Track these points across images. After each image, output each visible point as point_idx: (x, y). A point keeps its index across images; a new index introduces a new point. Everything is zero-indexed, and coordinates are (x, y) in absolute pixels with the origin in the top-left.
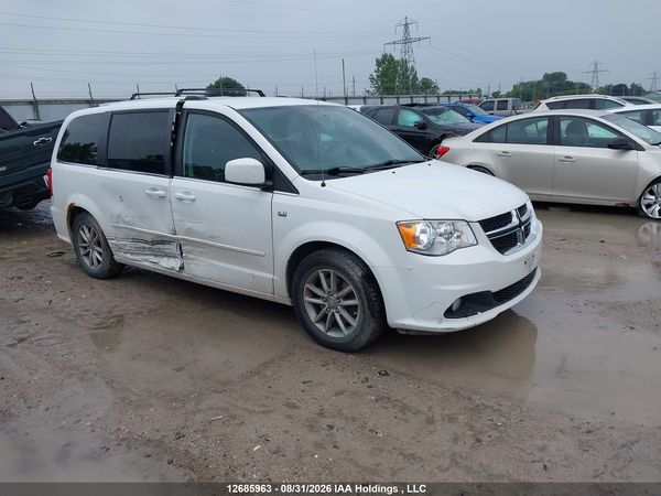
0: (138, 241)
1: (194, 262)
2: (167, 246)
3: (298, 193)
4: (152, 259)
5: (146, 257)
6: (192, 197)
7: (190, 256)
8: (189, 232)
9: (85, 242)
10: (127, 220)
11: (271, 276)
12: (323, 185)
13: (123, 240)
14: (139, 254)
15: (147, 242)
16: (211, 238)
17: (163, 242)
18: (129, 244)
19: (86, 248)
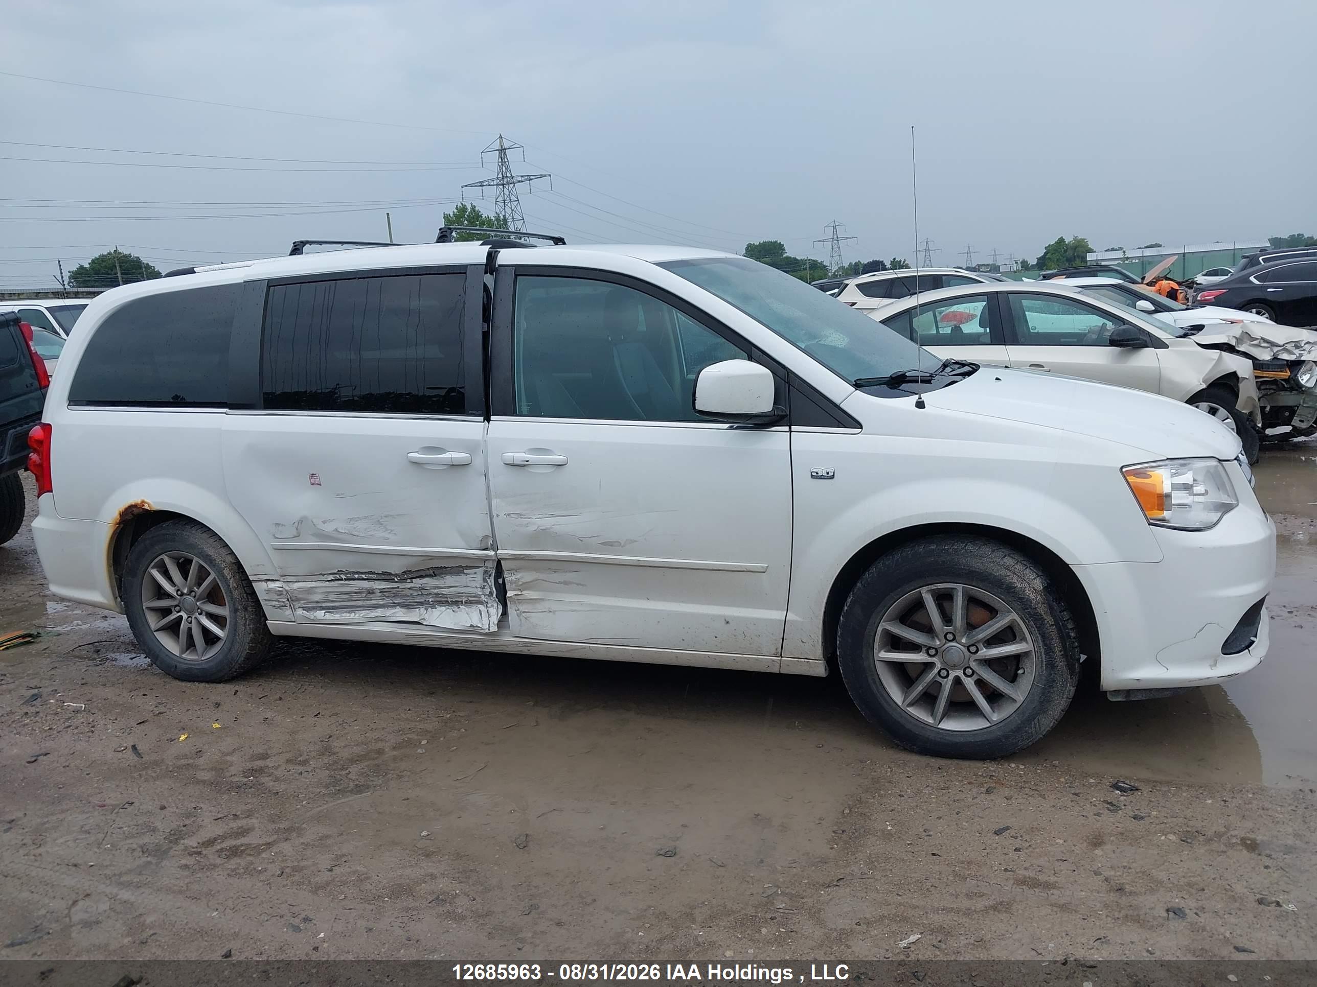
0: (351, 576)
1: (540, 606)
2: (449, 580)
3: (858, 425)
4: (400, 614)
5: (379, 613)
6: (557, 458)
7: (529, 594)
8: (540, 537)
9: (165, 595)
10: (329, 528)
11: (779, 615)
12: (920, 405)
13: (305, 577)
14: (353, 609)
15: (386, 576)
16: (609, 545)
17: (436, 572)
18: (321, 589)
19: (166, 612)
